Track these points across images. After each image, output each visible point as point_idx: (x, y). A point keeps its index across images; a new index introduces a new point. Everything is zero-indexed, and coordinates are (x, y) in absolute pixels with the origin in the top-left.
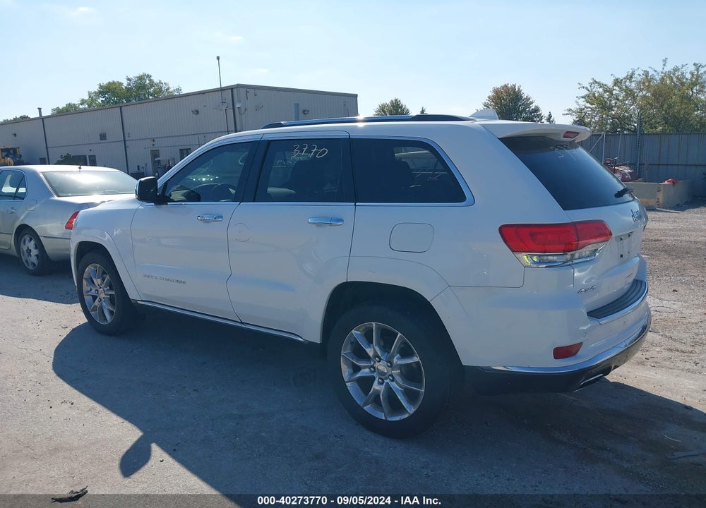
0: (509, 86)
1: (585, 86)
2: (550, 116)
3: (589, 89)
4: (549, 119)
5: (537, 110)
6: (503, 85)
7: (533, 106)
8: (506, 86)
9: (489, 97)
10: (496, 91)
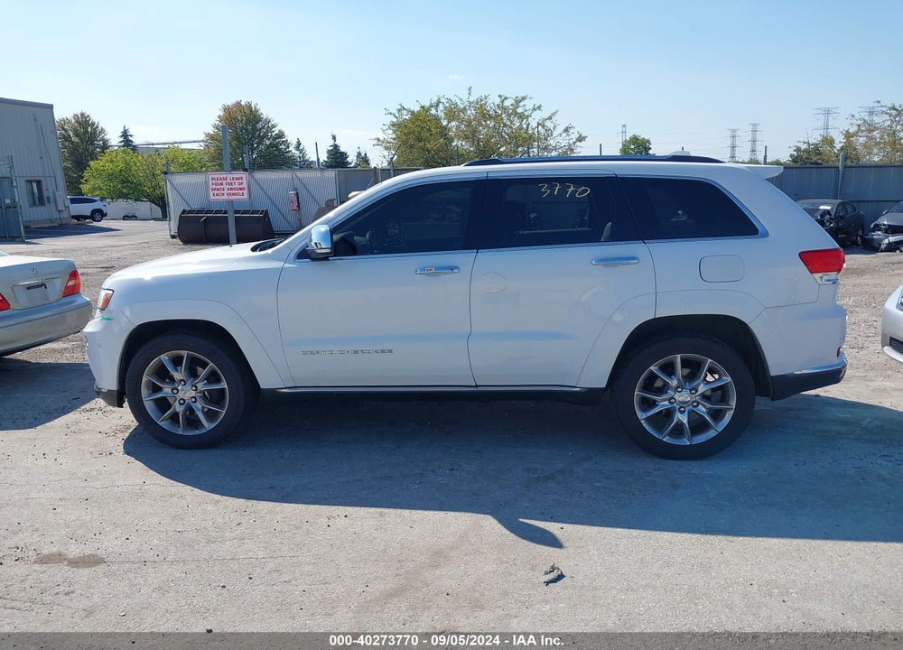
0: (243, 103)
1: (393, 112)
2: (299, 144)
3: (397, 115)
4: (298, 147)
5: (281, 135)
6: (234, 102)
7: (276, 131)
8: (238, 104)
9: (219, 117)
10: (227, 109)
